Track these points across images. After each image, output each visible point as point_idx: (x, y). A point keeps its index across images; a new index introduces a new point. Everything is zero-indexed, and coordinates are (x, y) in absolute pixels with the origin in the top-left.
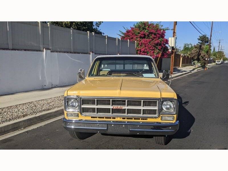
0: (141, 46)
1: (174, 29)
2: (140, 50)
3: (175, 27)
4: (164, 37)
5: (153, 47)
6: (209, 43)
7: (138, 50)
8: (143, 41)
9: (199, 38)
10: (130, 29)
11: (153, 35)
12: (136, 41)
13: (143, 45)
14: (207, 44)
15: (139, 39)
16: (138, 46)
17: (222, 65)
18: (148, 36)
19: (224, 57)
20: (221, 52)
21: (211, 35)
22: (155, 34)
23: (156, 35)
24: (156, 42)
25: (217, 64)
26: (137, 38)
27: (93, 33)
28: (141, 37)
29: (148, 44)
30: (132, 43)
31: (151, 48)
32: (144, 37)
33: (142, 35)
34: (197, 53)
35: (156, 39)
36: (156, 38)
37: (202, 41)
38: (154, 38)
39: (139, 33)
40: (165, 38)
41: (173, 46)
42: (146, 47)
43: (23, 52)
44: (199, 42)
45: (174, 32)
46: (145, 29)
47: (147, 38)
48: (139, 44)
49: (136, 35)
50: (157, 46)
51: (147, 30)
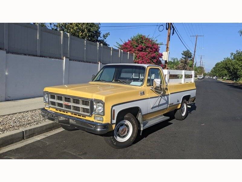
0: (138, 58)
1: (167, 45)
3: (168, 43)
4: (158, 51)
5: (149, 60)
6: (191, 58)
7: (136, 62)
8: (140, 54)
9: (183, 53)
10: (127, 41)
11: (150, 49)
12: (134, 54)
13: (141, 58)
14: (190, 59)
15: (137, 51)
17: (203, 80)
18: (145, 49)
19: (205, 72)
20: (202, 67)
21: (195, 51)
22: (151, 48)
24: (152, 55)
25: (198, 79)
26: (135, 50)
27: (102, 44)
28: (138, 50)
29: (145, 57)
30: (131, 55)
31: (147, 61)
32: (141, 50)
33: (140, 48)
34: (183, 68)
35: (152, 53)
36: (152, 52)
37: (185, 56)
38: (151, 51)
39: (137, 46)
40: (160, 52)
41: (166, 60)
42: (143, 59)
43: (48, 59)
44: (183, 57)
45: (167, 48)
46: (143, 43)
47: (144, 51)
48: (137, 56)
49: (134, 48)
50: (152, 59)
51: (144, 44)
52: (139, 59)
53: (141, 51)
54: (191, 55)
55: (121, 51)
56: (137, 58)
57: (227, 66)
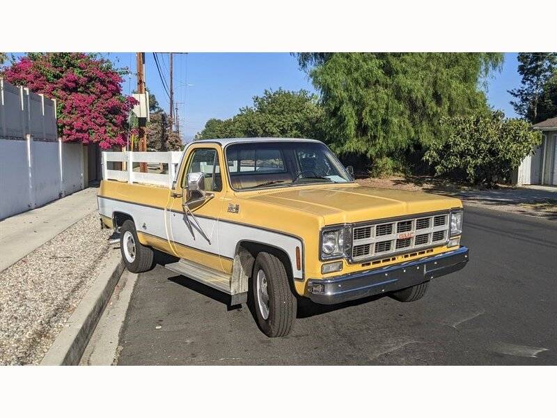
0: (69, 113)
1: (140, 74)
2: (70, 125)
3: (141, 68)
5: (102, 117)
7: (64, 125)
8: (73, 98)
11: (99, 85)
13: (76, 112)
15: (61, 92)
16: (61, 112)
18: (85, 86)
21: (171, 90)
22: (102, 82)
23: (105, 86)
24: (109, 104)
26: (54, 89)
28: (65, 88)
29: (89, 108)
31: (98, 121)
32: (72, 88)
33: (69, 82)
34: (160, 135)
35: (106, 96)
36: (106, 93)
38: (102, 93)
39: (57, 77)
41: (143, 115)
42: (83, 116)
45: (141, 82)
46: (74, 67)
47: (82, 92)
48: (64, 108)
49: (48, 81)
50: (110, 116)
51: (79, 71)
52: (72, 114)
53: (75, 90)
54: (156, 102)
55: (24, 91)
56: (65, 112)
57: (251, 128)
